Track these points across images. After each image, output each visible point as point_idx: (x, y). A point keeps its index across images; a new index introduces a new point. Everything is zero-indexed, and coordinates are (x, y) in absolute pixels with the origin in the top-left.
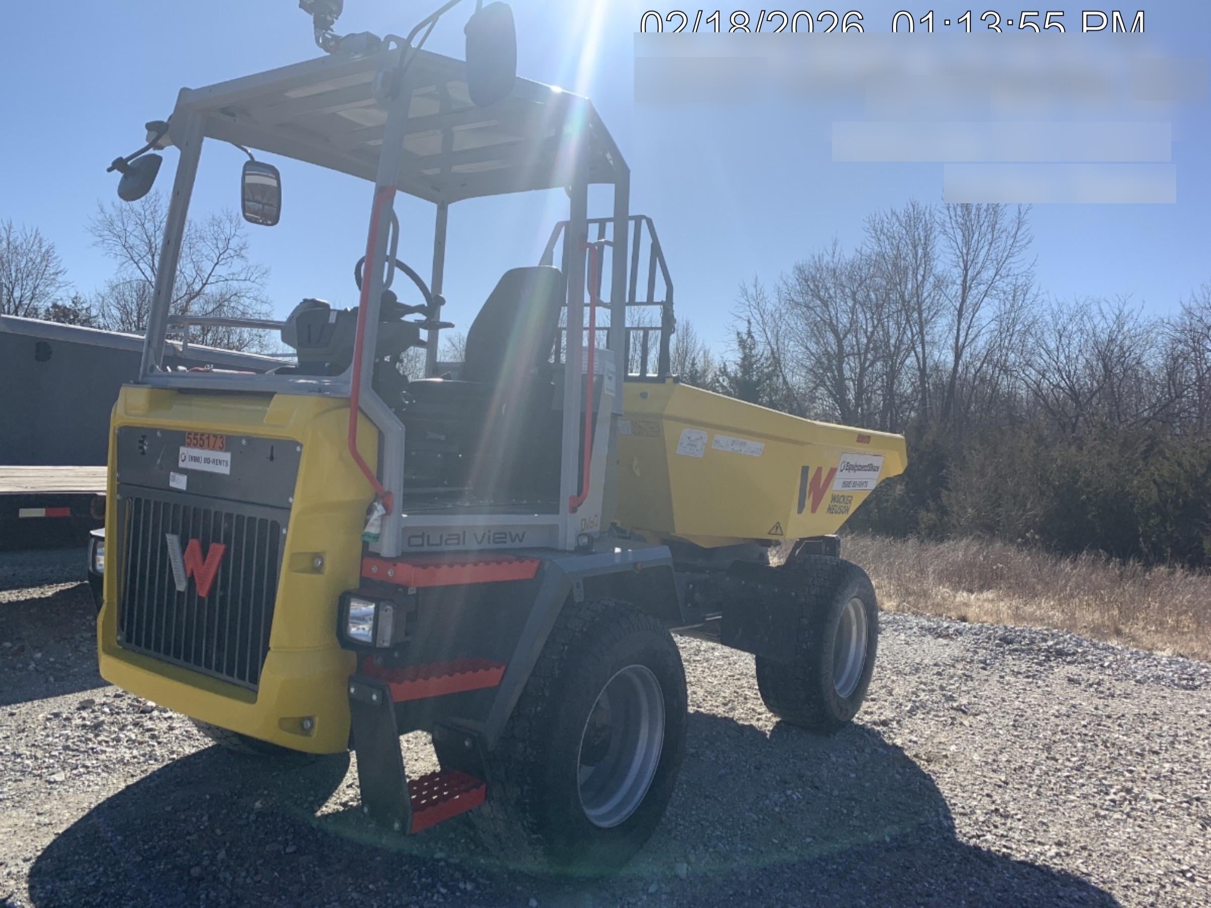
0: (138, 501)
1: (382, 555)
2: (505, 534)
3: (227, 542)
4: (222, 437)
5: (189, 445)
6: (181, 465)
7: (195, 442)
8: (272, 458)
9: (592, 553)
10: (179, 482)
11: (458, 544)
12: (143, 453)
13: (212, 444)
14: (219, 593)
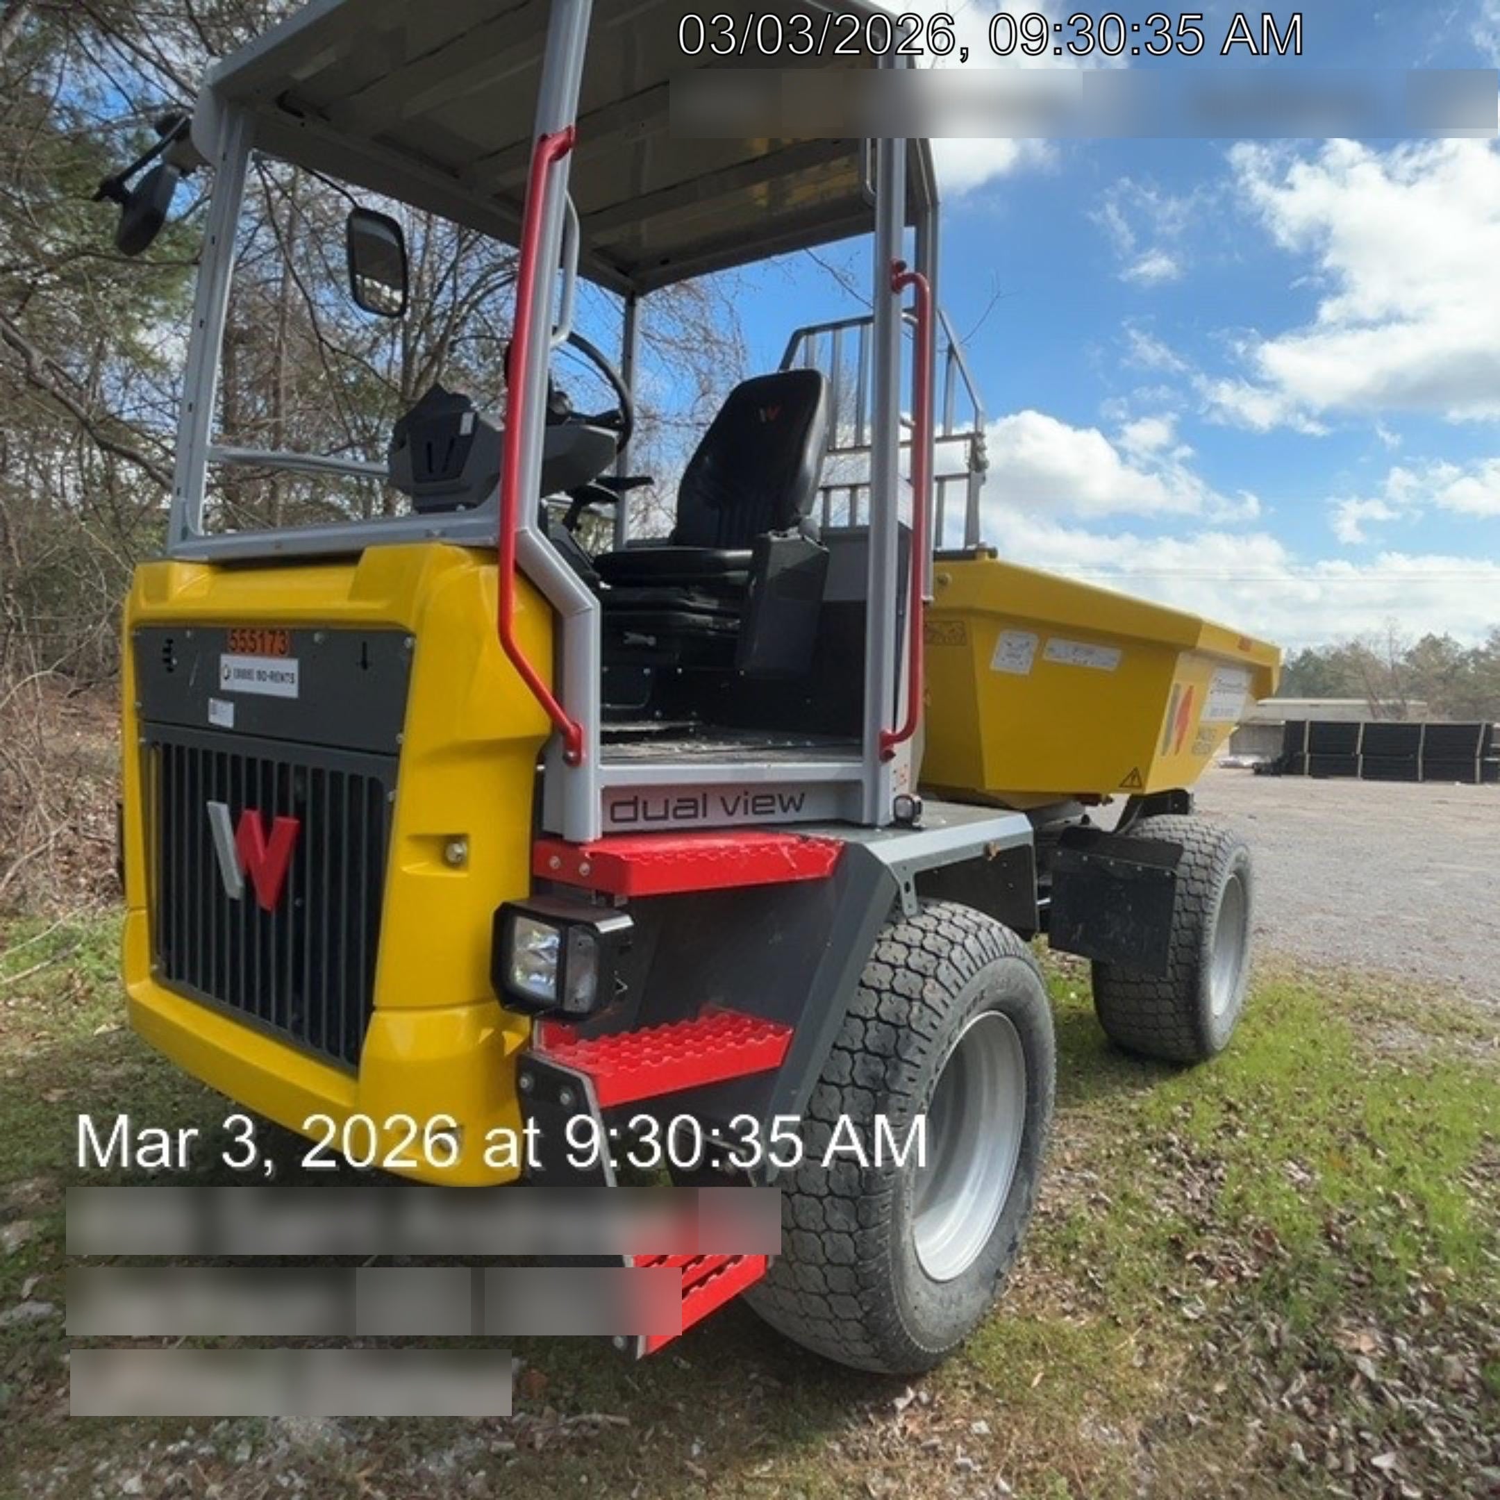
0: (167, 748)
1: (567, 837)
2: (772, 797)
3: (300, 815)
4: (283, 633)
5: (233, 650)
6: (224, 685)
7: (241, 644)
8: (365, 664)
9: (919, 829)
10: (222, 715)
11: (695, 816)
12: (170, 670)
13: (267, 647)
14: (292, 902)
